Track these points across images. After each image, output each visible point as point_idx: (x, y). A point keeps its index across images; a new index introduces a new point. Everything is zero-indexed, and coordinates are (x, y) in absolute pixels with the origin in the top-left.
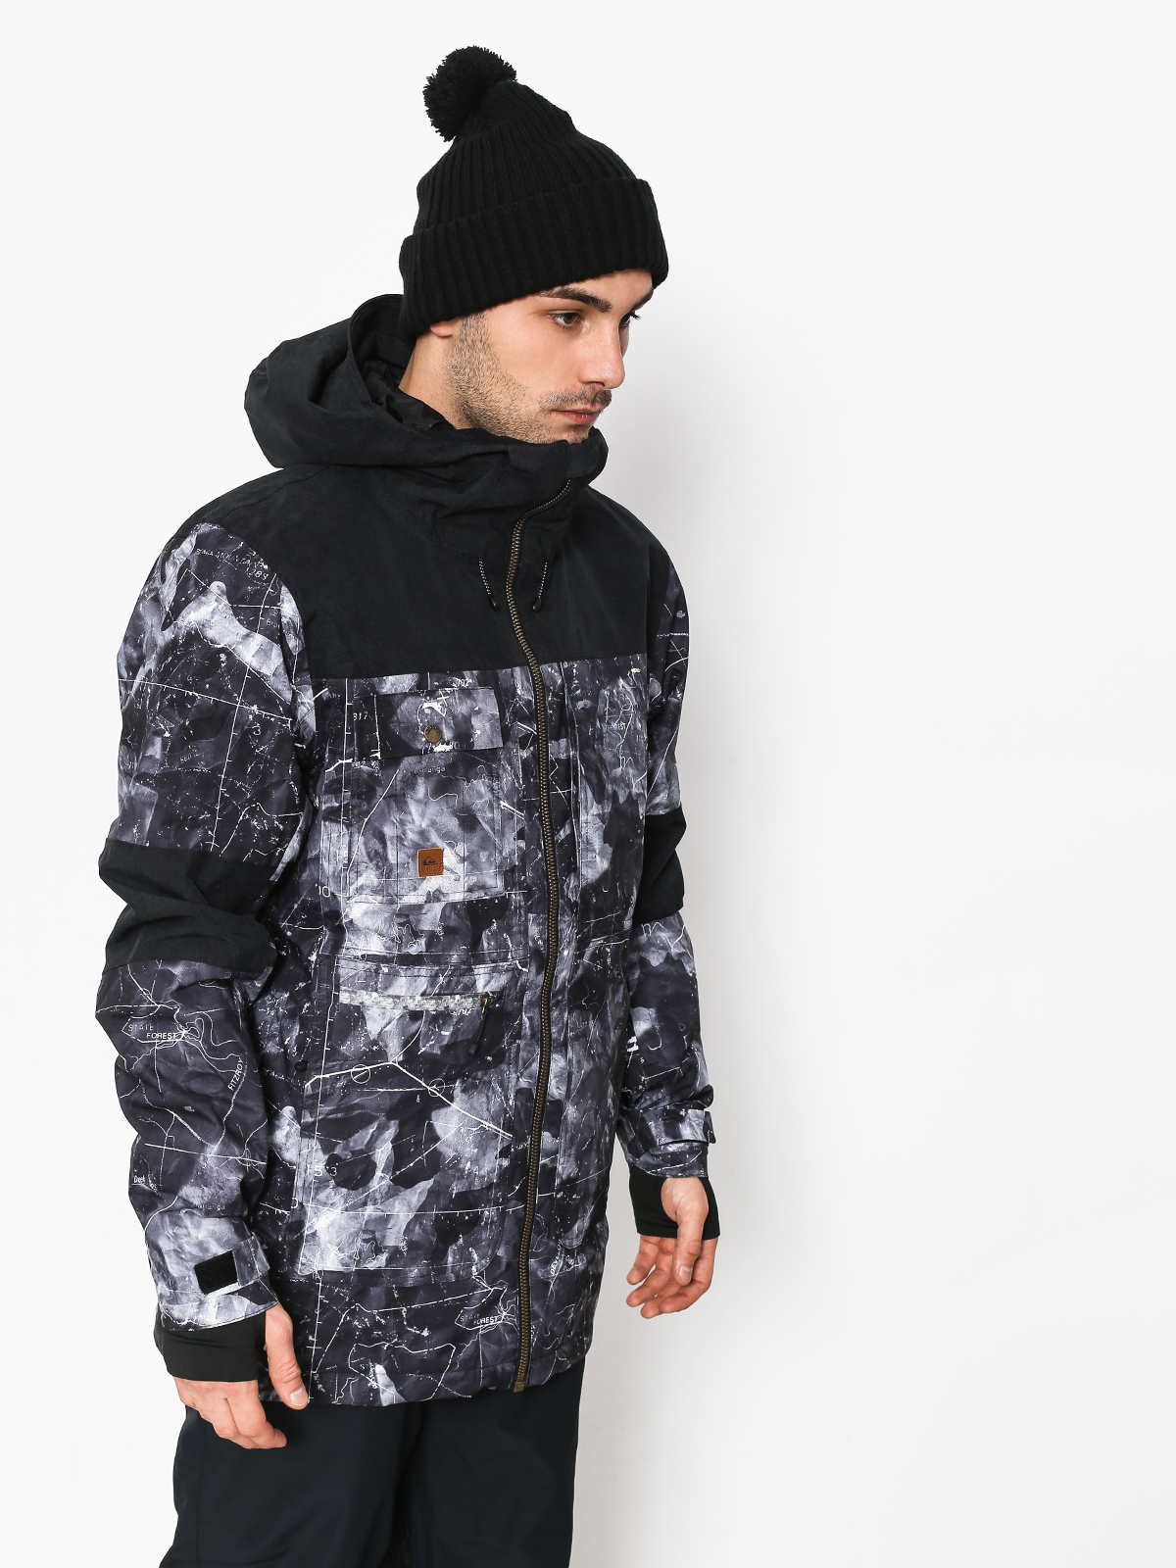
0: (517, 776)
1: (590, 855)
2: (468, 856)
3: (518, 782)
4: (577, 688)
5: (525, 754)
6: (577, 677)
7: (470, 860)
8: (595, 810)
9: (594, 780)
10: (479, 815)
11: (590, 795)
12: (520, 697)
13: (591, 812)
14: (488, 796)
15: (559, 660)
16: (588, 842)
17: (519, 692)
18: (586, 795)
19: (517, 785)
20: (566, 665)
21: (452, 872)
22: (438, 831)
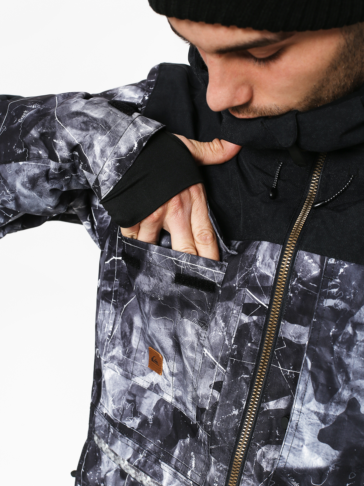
0: (229, 334)
3: (229, 340)
4: (334, 287)
5: (245, 319)
6: (341, 277)
8: (314, 405)
9: (322, 379)
11: (310, 390)
12: (256, 268)
13: (307, 406)
15: (324, 253)
17: (258, 264)
19: (227, 342)
20: (332, 261)
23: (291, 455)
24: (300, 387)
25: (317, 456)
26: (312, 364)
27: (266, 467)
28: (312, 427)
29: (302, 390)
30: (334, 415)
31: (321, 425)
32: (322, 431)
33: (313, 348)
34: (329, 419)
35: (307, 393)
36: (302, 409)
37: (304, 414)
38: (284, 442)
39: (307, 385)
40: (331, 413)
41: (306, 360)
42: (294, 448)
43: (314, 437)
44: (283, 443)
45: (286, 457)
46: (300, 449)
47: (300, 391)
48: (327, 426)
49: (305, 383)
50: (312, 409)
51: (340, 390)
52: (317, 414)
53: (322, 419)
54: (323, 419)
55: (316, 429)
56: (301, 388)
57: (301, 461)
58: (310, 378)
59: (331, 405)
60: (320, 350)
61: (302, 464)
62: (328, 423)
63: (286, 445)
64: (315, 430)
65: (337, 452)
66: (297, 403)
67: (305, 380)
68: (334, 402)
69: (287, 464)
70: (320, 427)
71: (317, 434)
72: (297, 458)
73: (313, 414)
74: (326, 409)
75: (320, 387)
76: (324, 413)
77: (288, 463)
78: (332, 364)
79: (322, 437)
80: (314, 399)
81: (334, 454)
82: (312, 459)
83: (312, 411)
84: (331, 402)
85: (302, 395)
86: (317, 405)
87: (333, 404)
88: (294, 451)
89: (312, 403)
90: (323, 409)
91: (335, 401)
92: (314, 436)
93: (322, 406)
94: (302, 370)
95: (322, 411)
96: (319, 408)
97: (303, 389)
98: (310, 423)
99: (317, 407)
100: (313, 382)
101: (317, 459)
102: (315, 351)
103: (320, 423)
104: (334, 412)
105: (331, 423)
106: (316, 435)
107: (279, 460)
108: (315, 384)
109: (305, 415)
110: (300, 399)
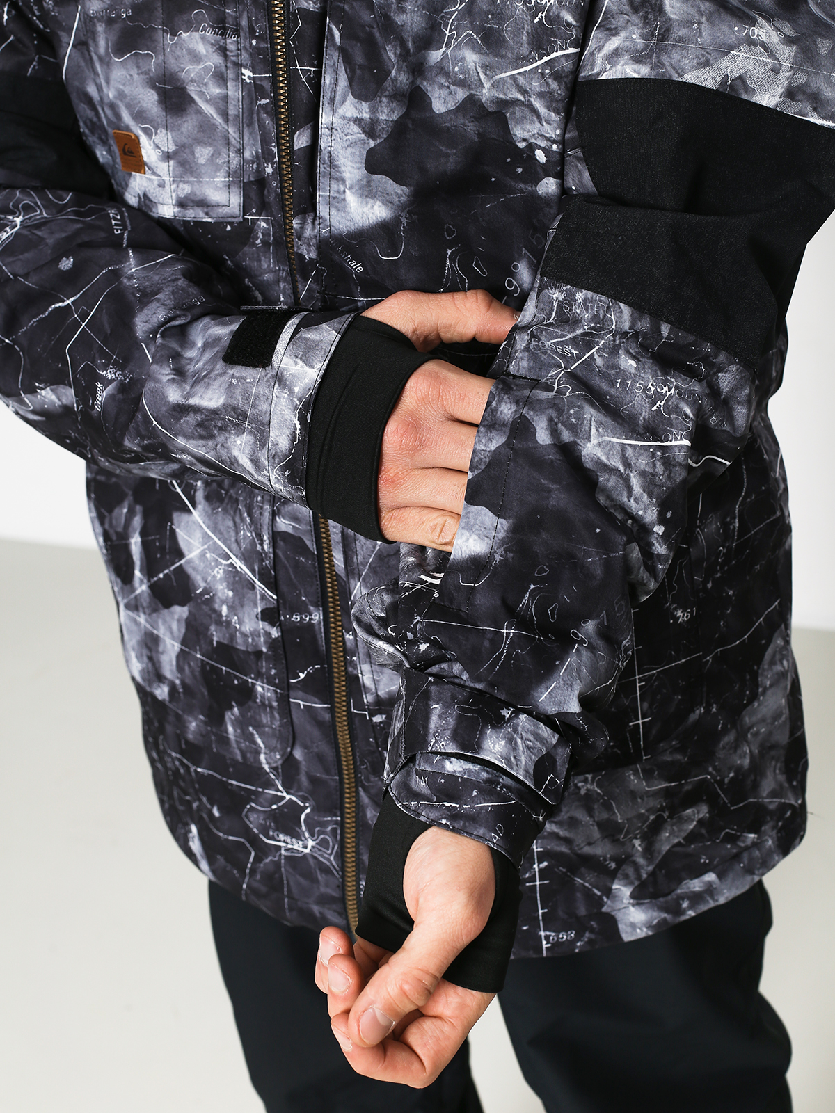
1: (334, 186)
2: (175, 153)
7: (181, 158)
10: (192, 90)
14: (215, 60)
16: (332, 163)
18: (335, 78)
21: (154, 173)
22: (128, 107)
23: (333, 212)
24: (327, 79)
25: (371, 201)
26: (341, 34)
27: (308, 253)
28: (354, 150)
29: (330, 84)
30: (388, 120)
31: (367, 141)
32: (370, 153)
33: (339, 6)
34: (380, 128)
35: (338, 88)
36: (334, 121)
37: (337, 130)
38: (318, 191)
39: (337, 74)
40: (383, 117)
41: (330, 29)
42: (335, 198)
43: (359, 169)
44: (318, 194)
45: (327, 217)
46: (342, 197)
47: (328, 87)
48: (378, 141)
49: (334, 70)
50: (349, 115)
51: (393, 73)
52: (358, 121)
53: (367, 130)
54: (370, 129)
55: (360, 152)
56: (328, 82)
57: (349, 218)
58: (341, 61)
59: (380, 102)
60: (352, 7)
61: (352, 224)
62: (379, 137)
63: (322, 196)
64: (358, 153)
65: (404, 188)
66: (326, 113)
67: (334, 64)
68: (386, 96)
69: (332, 228)
70: (366, 145)
71: (364, 161)
72: (343, 215)
73: (352, 123)
74: (373, 110)
75: (358, 72)
76: (370, 118)
77: (333, 226)
78: (373, 28)
79: (374, 164)
80: (350, 95)
81: (399, 192)
82: (365, 209)
83: (349, 119)
84: (381, 97)
85: (331, 93)
86: (357, 105)
87: (384, 99)
88: (334, 202)
89: (347, 103)
90: (368, 110)
91: (387, 93)
92: (358, 165)
93: (365, 106)
94: (327, 48)
95: (366, 116)
96: (360, 111)
97: (332, 82)
98: (348, 143)
99: (356, 108)
100: (346, 65)
101: (372, 207)
102: (343, 10)
103: (366, 138)
104: (387, 115)
105: (385, 136)
106: (361, 163)
107: (319, 224)
108: (349, 68)
109: (340, 131)
110: (329, 103)
